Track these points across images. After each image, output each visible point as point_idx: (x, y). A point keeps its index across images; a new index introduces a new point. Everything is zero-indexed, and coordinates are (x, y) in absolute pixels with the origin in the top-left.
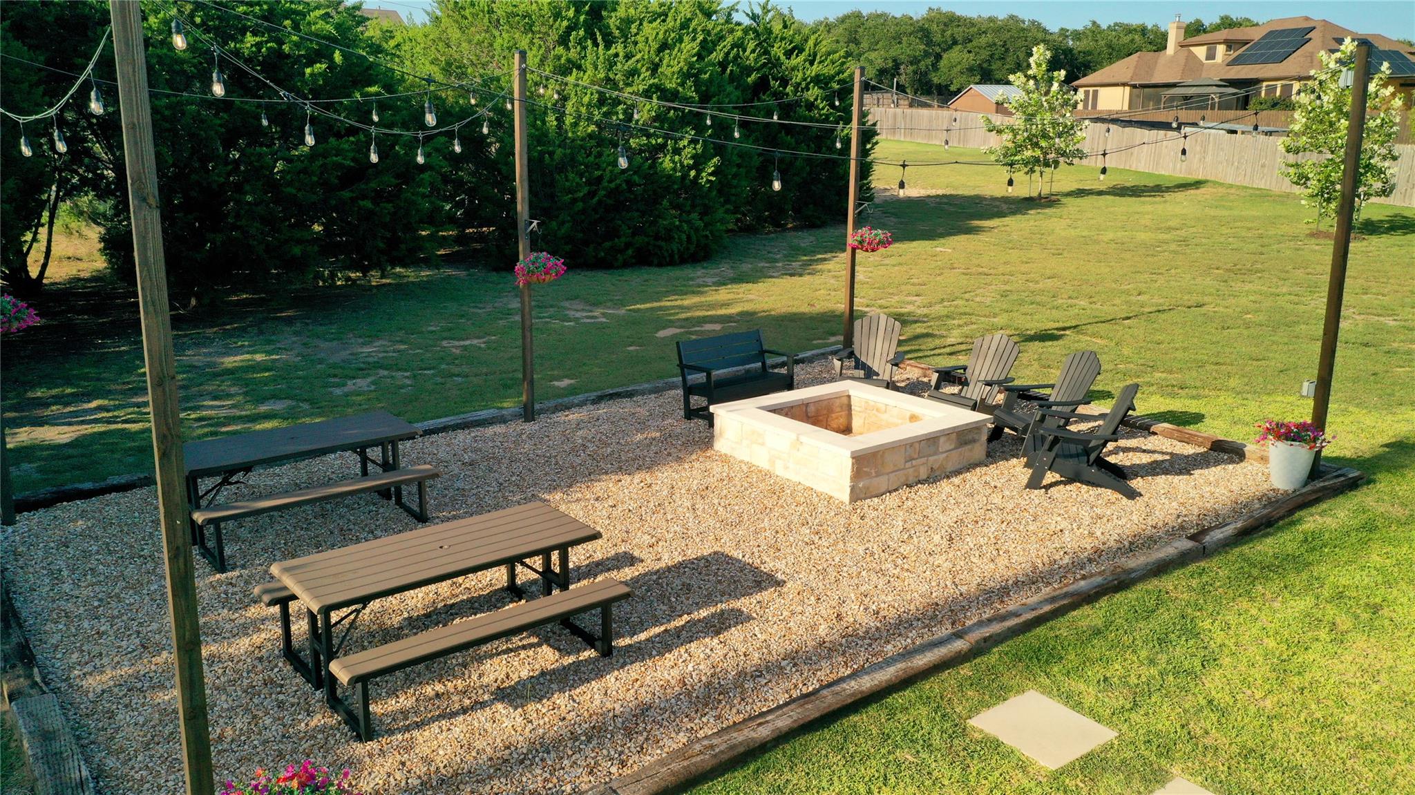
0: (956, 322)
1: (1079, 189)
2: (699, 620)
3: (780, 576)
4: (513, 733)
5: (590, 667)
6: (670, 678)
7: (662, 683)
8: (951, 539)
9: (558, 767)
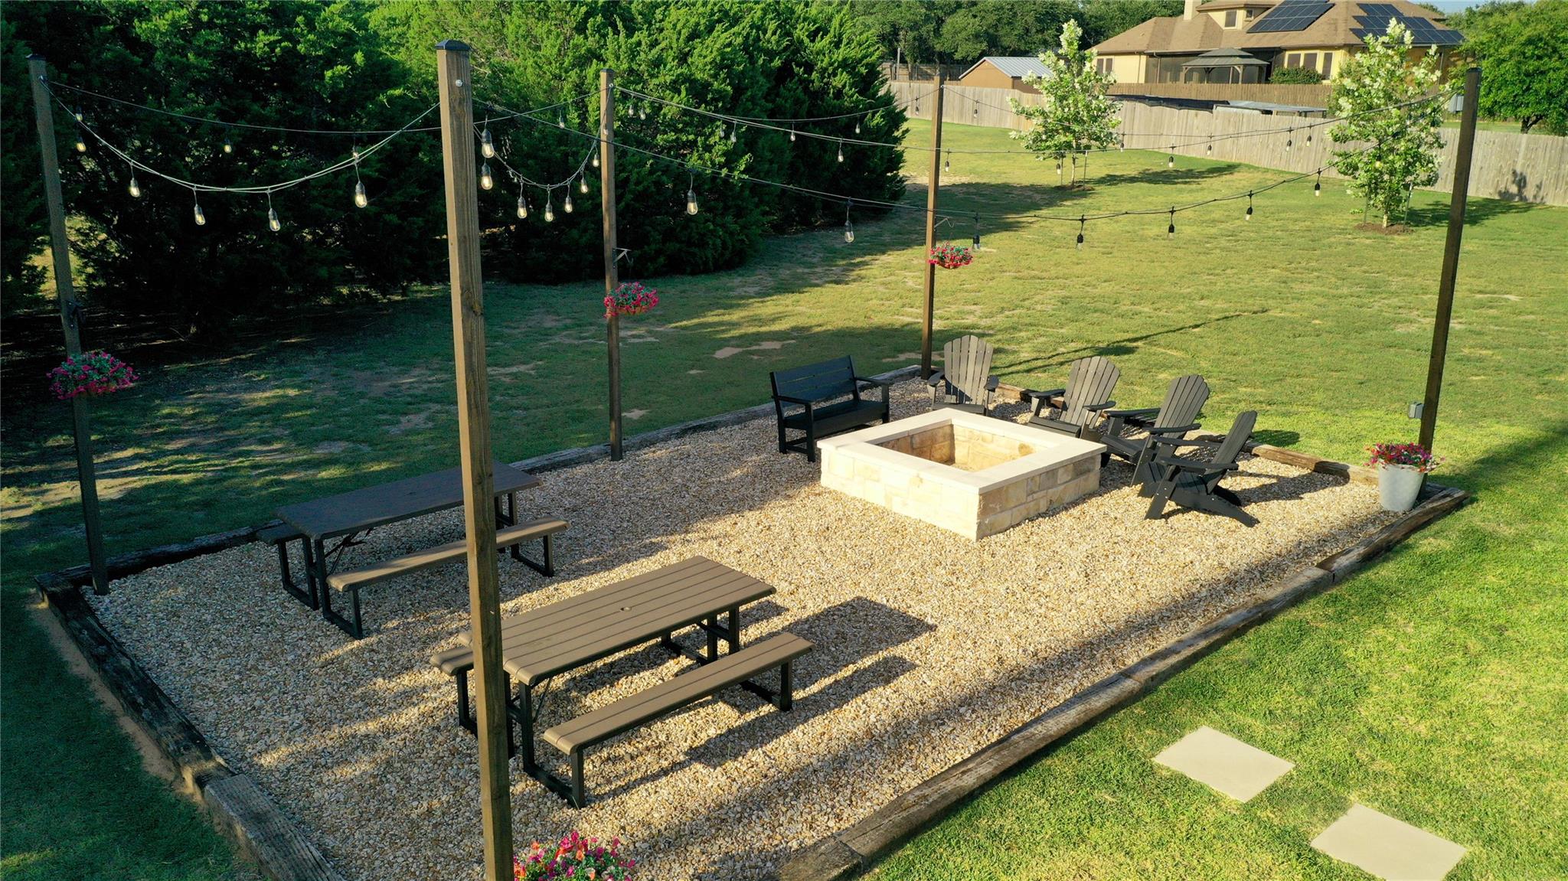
0: (1023, 334)
1: (1109, 176)
2: (865, 669)
3: (930, 621)
4: (721, 792)
5: (774, 722)
6: (856, 730)
7: (849, 735)
8: (1087, 575)
9: (776, 824)
